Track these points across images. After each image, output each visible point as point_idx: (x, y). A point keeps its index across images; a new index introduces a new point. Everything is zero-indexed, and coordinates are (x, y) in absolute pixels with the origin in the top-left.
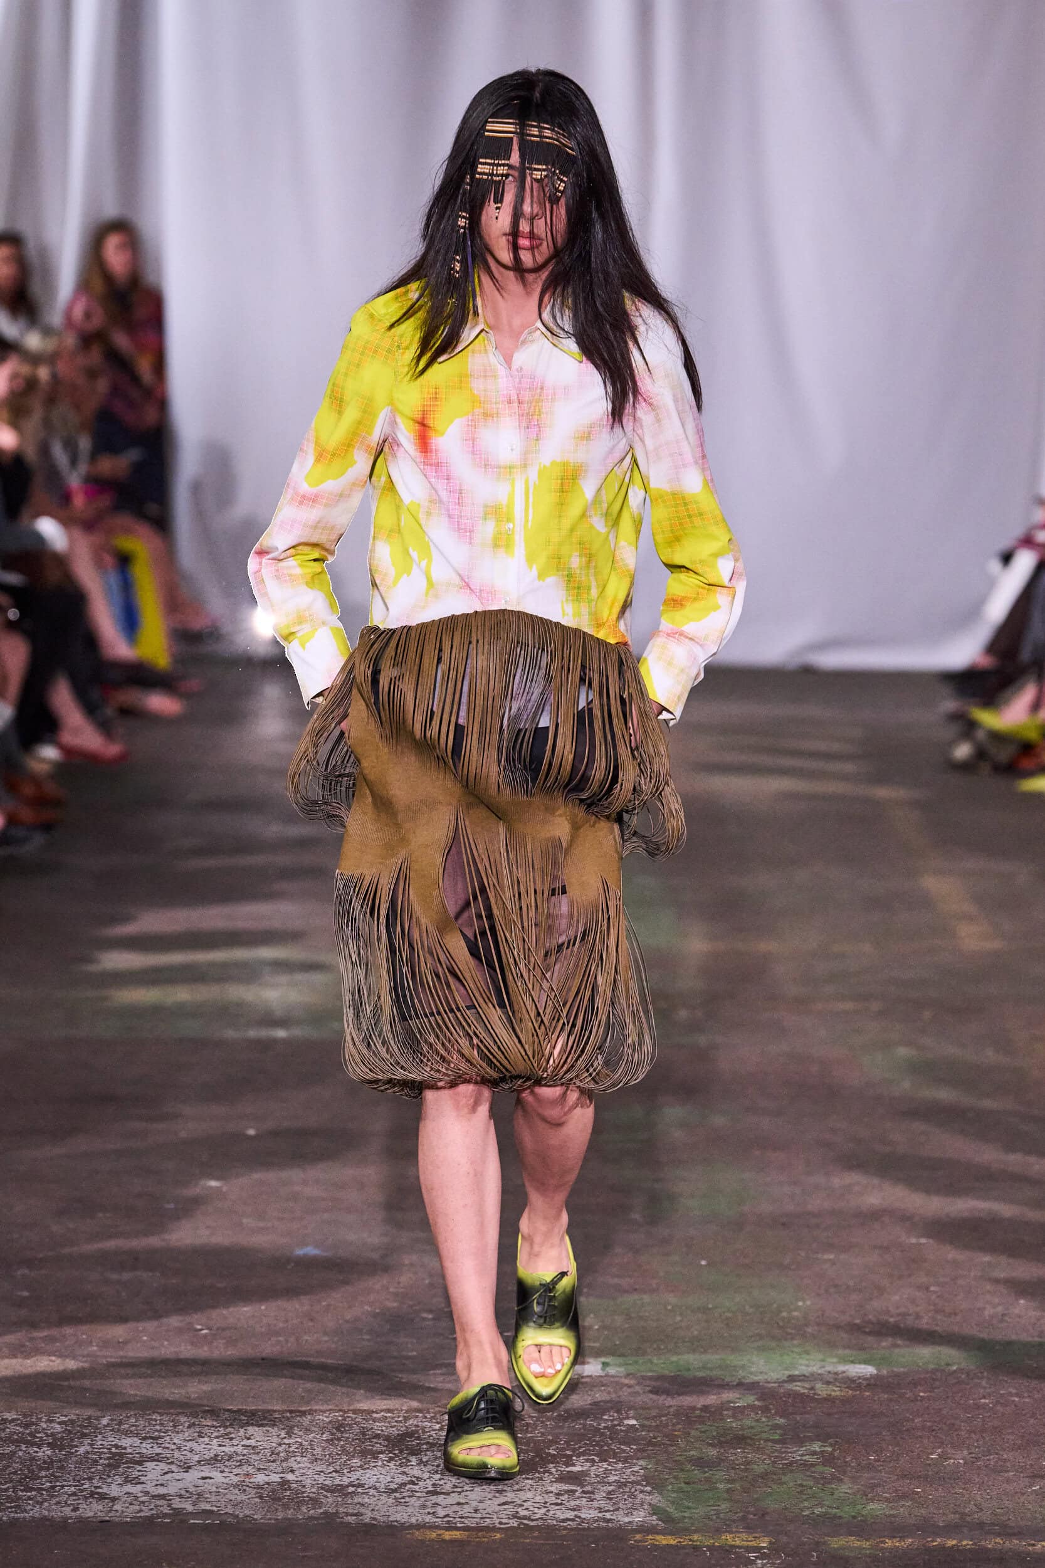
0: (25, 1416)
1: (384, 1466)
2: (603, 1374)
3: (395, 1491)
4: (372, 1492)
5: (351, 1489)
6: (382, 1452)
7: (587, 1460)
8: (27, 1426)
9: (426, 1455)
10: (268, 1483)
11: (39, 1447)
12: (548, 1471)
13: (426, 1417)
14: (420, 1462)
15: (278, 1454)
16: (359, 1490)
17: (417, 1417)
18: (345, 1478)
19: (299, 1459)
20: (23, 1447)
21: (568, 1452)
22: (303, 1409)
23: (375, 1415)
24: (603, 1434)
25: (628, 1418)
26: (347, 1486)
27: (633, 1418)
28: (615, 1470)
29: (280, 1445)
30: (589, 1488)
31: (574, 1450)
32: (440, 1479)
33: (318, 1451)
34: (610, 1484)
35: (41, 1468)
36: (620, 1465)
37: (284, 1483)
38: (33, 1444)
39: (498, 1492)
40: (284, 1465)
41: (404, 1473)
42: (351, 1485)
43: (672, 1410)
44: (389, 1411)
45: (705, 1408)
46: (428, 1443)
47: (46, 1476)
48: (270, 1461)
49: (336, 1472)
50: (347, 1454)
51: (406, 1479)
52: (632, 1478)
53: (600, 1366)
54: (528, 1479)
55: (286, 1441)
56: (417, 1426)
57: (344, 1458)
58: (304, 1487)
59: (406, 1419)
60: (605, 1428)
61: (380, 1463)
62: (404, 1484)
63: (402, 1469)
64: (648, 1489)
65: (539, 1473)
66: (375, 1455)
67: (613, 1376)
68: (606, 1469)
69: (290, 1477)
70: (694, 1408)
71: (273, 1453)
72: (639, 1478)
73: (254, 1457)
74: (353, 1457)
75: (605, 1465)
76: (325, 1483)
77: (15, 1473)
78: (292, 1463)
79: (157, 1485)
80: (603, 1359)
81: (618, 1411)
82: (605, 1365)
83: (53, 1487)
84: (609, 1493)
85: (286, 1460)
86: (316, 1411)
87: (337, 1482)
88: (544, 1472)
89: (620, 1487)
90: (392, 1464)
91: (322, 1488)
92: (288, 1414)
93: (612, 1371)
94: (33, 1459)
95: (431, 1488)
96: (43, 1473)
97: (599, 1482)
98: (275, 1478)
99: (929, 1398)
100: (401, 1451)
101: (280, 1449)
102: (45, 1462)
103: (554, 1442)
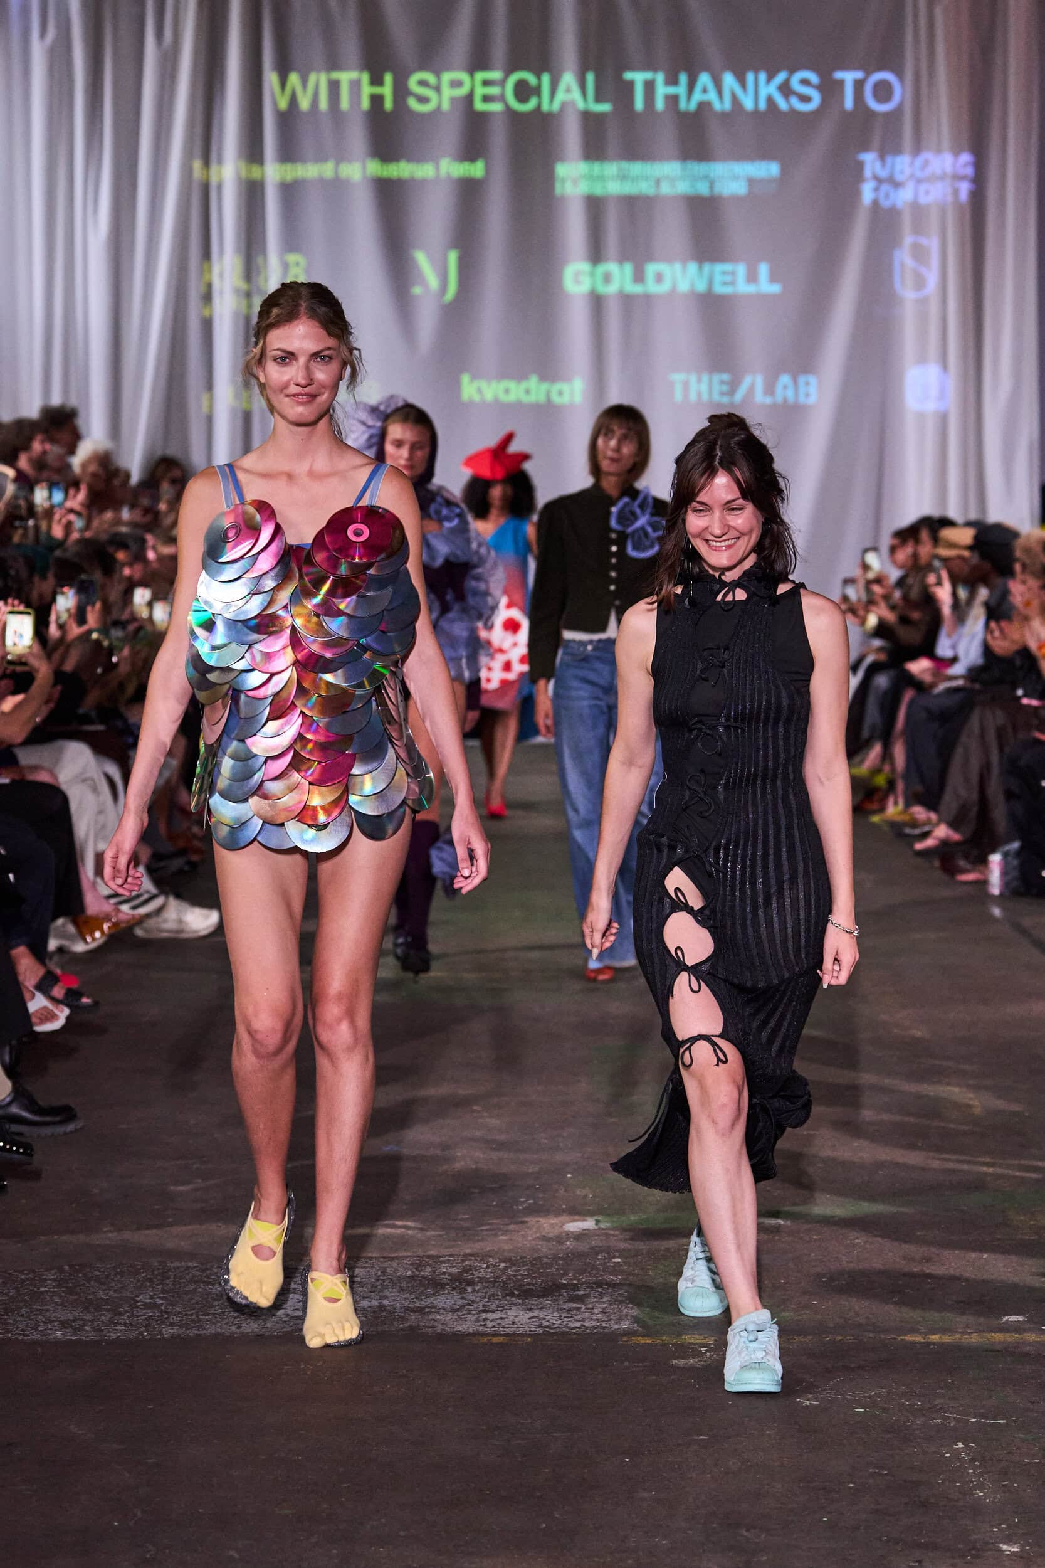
0: (202, 1264)
1: (449, 1293)
2: (596, 1227)
3: (457, 1310)
4: (442, 1311)
5: (427, 1310)
6: (448, 1284)
7: (588, 1287)
8: (203, 1271)
9: (477, 1285)
10: (370, 1307)
11: (213, 1285)
12: (562, 1295)
13: (476, 1260)
14: (474, 1290)
15: (376, 1287)
16: (433, 1310)
17: (471, 1259)
18: (423, 1303)
19: (390, 1290)
20: (202, 1285)
21: (575, 1282)
22: (393, 1255)
23: (441, 1259)
24: (597, 1269)
25: (614, 1257)
26: (424, 1308)
27: (618, 1257)
28: (608, 1293)
29: (378, 1280)
30: (590, 1306)
31: (578, 1280)
32: (488, 1302)
33: (404, 1285)
34: (604, 1303)
35: (214, 1300)
36: (610, 1290)
37: (381, 1307)
38: (208, 1283)
39: (528, 1310)
40: (381, 1294)
41: (462, 1298)
42: (427, 1307)
43: (644, 1251)
44: (451, 1256)
45: (667, 1250)
46: (478, 1277)
47: (218, 1305)
48: (371, 1292)
49: (416, 1298)
50: (424, 1285)
51: (465, 1302)
52: (620, 1298)
53: (594, 1222)
54: (547, 1300)
55: (381, 1278)
56: (470, 1266)
57: (422, 1288)
58: (395, 1309)
59: (463, 1261)
60: (599, 1265)
61: (446, 1292)
62: (463, 1306)
63: (461, 1295)
64: (630, 1305)
65: (555, 1296)
66: (443, 1286)
67: (603, 1229)
68: (601, 1293)
69: (386, 1302)
70: (659, 1250)
71: (372, 1287)
72: (624, 1299)
73: (361, 1289)
74: (428, 1288)
75: (600, 1290)
76: (410, 1306)
77: (197, 1303)
78: (386, 1293)
79: (294, 1310)
80: (596, 1218)
81: (608, 1253)
82: (597, 1222)
83: (223, 1313)
84: (604, 1309)
85: (381, 1291)
86: (401, 1257)
87: (418, 1305)
88: (559, 1296)
89: (611, 1305)
90: (454, 1292)
91: (407, 1310)
92: (382, 1260)
93: (603, 1226)
94: (210, 1293)
95: (481, 1308)
96: (216, 1303)
97: (596, 1302)
98: (375, 1303)
99: (820, 1239)
100: (461, 1283)
101: (378, 1283)
102: (217, 1295)
103: (565, 1274)
